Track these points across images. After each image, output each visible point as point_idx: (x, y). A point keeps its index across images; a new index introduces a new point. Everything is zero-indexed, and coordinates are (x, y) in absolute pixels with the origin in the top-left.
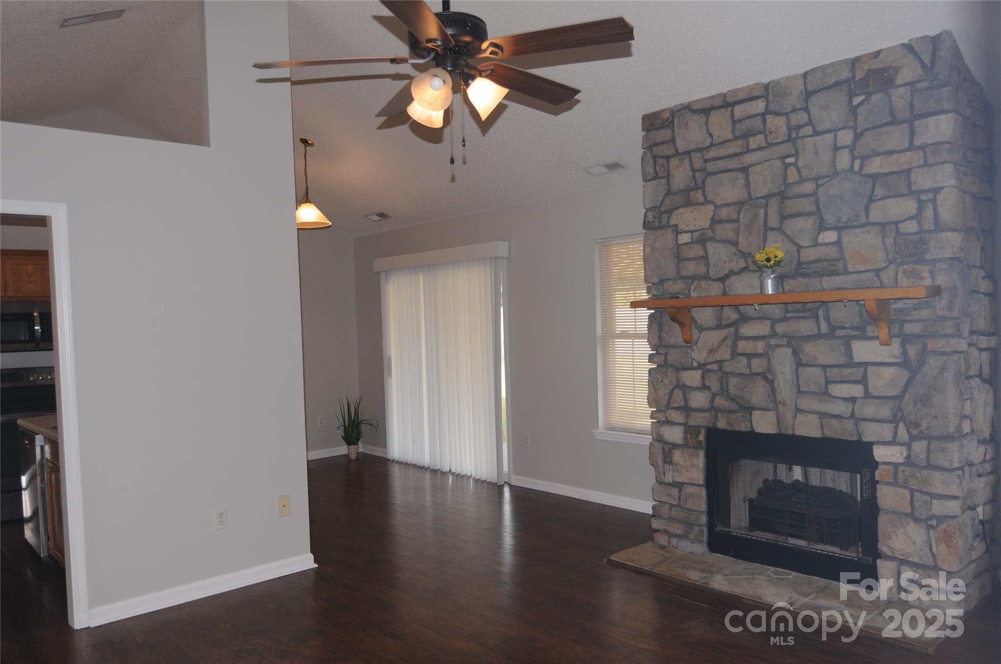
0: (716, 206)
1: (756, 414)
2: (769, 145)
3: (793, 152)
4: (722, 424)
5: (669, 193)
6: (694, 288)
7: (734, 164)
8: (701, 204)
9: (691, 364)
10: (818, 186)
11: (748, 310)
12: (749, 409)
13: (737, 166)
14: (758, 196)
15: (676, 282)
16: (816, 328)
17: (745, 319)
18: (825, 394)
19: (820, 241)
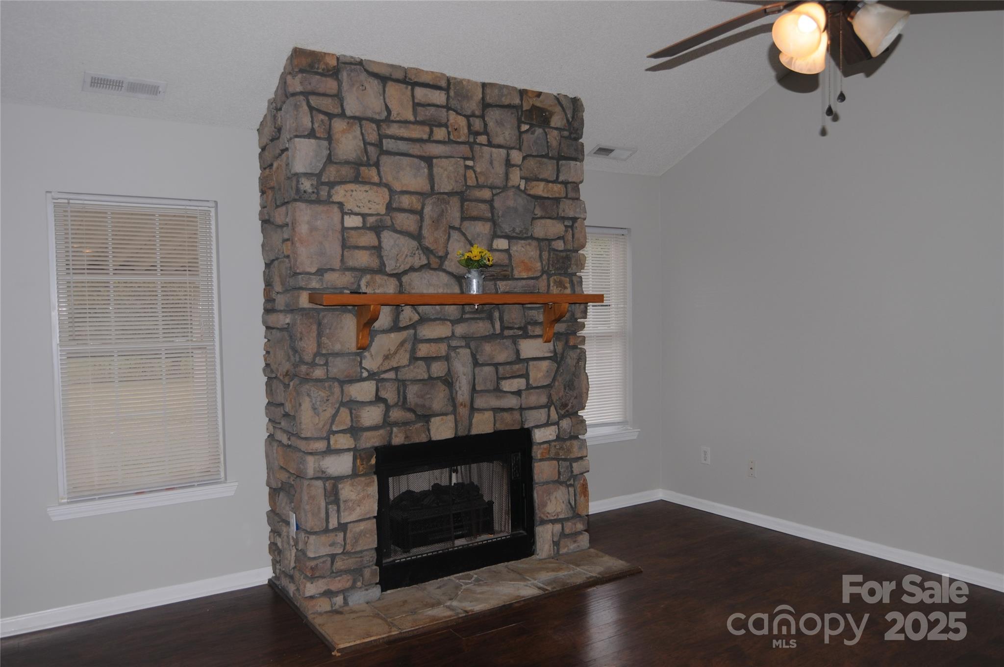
0: (392, 191)
3: (471, 156)
4: (398, 439)
5: (330, 160)
6: (367, 282)
7: (416, 149)
9: (360, 375)
10: (494, 195)
11: (427, 310)
12: (426, 418)
13: (419, 154)
16: (492, 330)
17: (423, 320)
18: (497, 390)
19: (495, 247)
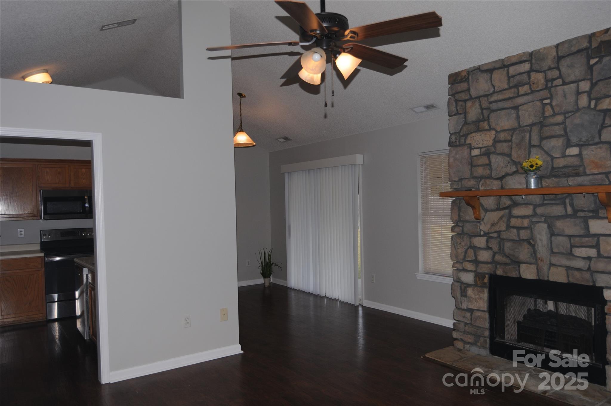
0: (497, 132)
1: (523, 267)
2: (532, 92)
3: (549, 96)
4: (500, 272)
5: (466, 123)
6: (482, 184)
7: (509, 104)
8: (487, 130)
9: (479, 233)
10: (566, 118)
11: (518, 199)
12: (518, 263)
13: (511, 106)
14: (525, 125)
15: (470, 180)
16: (564, 211)
17: (516, 204)
18: (570, 255)
19: (567, 154)
